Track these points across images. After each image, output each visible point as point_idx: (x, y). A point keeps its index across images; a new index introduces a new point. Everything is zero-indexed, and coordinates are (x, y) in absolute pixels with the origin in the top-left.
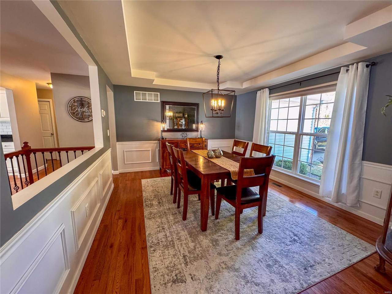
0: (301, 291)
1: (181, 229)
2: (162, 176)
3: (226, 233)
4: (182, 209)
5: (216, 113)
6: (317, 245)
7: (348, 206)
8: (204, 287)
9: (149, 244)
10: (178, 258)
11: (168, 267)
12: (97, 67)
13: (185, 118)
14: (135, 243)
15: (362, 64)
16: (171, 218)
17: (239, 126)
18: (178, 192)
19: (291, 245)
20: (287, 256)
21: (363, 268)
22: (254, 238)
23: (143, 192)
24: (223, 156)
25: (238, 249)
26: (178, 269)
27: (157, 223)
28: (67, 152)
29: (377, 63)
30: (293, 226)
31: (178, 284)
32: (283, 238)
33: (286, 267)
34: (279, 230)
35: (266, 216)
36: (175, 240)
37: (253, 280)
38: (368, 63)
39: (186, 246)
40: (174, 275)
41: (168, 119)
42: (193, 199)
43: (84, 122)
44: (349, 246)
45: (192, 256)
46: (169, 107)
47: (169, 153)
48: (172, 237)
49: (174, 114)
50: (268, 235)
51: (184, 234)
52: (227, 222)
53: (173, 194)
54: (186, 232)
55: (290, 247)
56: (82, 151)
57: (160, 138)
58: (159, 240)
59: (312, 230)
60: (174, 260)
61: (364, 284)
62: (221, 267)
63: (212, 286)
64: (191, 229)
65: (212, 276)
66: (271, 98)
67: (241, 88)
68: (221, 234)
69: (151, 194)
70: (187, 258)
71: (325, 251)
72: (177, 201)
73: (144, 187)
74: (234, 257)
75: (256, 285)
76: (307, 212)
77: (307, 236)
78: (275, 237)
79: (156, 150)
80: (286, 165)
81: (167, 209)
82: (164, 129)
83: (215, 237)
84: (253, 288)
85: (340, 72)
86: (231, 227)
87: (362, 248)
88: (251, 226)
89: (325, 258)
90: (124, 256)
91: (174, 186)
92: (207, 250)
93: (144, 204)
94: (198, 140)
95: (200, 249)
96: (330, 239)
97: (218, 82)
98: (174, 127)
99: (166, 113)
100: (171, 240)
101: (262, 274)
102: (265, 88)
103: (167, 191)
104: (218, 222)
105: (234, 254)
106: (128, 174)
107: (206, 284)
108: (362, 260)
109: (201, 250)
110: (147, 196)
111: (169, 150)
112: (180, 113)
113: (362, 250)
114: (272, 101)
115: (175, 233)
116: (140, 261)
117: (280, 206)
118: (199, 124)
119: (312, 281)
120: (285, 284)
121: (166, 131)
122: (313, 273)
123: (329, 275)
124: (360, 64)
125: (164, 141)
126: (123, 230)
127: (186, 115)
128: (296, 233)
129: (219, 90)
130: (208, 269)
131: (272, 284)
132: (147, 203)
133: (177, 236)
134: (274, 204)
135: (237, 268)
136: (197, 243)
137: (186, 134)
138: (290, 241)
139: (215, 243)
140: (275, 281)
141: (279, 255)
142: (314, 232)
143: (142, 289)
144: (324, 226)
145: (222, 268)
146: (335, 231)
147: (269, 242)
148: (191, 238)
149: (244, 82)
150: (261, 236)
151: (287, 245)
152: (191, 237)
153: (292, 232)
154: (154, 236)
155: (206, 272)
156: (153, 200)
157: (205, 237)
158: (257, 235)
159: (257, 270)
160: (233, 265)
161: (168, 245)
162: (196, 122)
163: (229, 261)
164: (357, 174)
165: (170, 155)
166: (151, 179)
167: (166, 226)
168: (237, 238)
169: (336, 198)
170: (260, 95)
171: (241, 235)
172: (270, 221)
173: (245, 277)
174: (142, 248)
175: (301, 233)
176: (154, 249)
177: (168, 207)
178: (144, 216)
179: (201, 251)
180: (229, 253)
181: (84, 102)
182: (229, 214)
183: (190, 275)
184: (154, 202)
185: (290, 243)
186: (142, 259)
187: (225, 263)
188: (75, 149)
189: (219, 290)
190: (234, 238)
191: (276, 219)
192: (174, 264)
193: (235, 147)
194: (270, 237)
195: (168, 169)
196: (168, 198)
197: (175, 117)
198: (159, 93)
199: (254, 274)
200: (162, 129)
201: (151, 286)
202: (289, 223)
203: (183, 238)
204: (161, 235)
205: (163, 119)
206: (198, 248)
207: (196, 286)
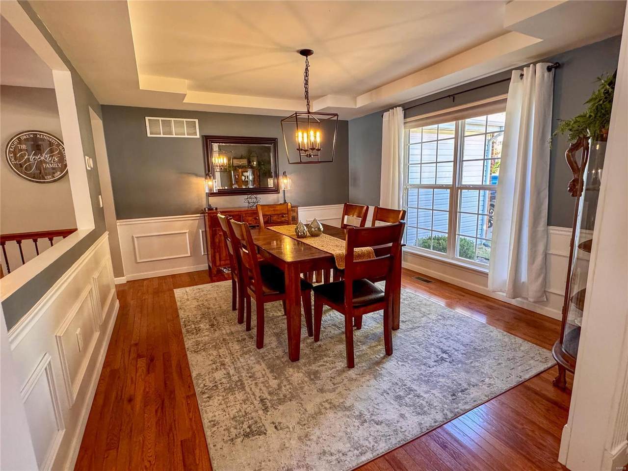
0: (443, 423)
1: (254, 361)
2: (213, 281)
3: (332, 361)
4: (254, 331)
5: (307, 156)
6: (476, 362)
7: (530, 301)
8: (295, 436)
9: (199, 389)
10: (252, 403)
11: (234, 417)
12: (70, 72)
13: (252, 167)
14: (174, 391)
15: (542, 65)
16: (236, 347)
17: (355, 179)
18: (245, 305)
19: (435, 367)
20: (427, 382)
21: (537, 385)
22: (378, 363)
23: (179, 311)
24: (324, 232)
25: (351, 380)
26: (252, 418)
27: (211, 358)
28: (19, 243)
29: (563, 64)
30: (443, 340)
31: (254, 438)
32: (425, 358)
33: (425, 396)
34: (419, 348)
35: (401, 329)
36: (244, 379)
37: (373, 418)
38: (550, 64)
39: (265, 386)
40: (245, 426)
41: (218, 170)
42: (275, 314)
43: (44, 182)
44: (522, 359)
45: (275, 398)
46: (219, 146)
47: (225, 233)
48: (238, 376)
49: (229, 160)
50: (401, 357)
51: (260, 369)
52: (335, 345)
53: (236, 310)
54: (263, 365)
55: (433, 369)
56: (51, 240)
57: (205, 209)
58: (216, 382)
59: (471, 342)
60: (245, 406)
61: (534, 404)
62: (323, 407)
63: (308, 434)
64: (272, 360)
65: (308, 421)
66: (408, 125)
67: (354, 107)
68: (324, 362)
69: (195, 312)
70: (266, 402)
71: (486, 370)
72: (245, 319)
73: (181, 301)
74: (344, 392)
75: (377, 424)
76: (468, 317)
77: (462, 351)
78: (412, 358)
79: (198, 232)
80: (440, 245)
81: (227, 334)
82: (211, 190)
83: (314, 368)
84: (372, 429)
85: (510, 79)
86: (341, 351)
87: (540, 359)
88: (375, 346)
89: (484, 377)
90: (156, 411)
91: (238, 296)
92: (300, 387)
93: (184, 331)
94: (278, 208)
95: (288, 387)
96: (496, 352)
97: (307, 97)
98: (231, 186)
99: (213, 159)
100: (237, 379)
101: (386, 410)
102: (396, 107)
103: (225, 304)
104: (320, 346)
105: (345, 388)
106: (145, 282)
107: (299, 431)
108: (538, 375)
109: (290, 388)
110: (188, 316)
111: (224, 227)
112: (241, 158)
113: (541, 362)
114: (411, 130)
115: (244, 369)
116: (186, 415)
117: (424, 313)
118: (281, 177)
119: (461, 410)
120: (420, 417)
121: (216, 193)
122: (463, 400)
123: (487, 398)
124: (538, 66)
125: (213, 213)
126: (149, 373)
127: (253, 161)
128: (446, 348)
129: (309, 112)
130: (302, 413)
131: (401, 420)
132: (189, 327)
133: (248, 373)
134: (415, 311)
135: (349, 405)
136: (282, 379)
137: (256, 198)
138: (435, 361)
139: (314, 376)
140: (406, 415)
141: (415, 382)
142: (474, 345)
143: (194, 452)
144: (490, 335)
145: (326, 409)
146: (507, 340)
147: (402, 365)
148: (272, 374)
149: (358, 96)
150: (390, 359)
151: (430, 367)
152: (272, 372)
153: (440, 348)
154: (206, 378)
155: (299, 416)
156: (200, 321)
157: (296, 369)
158: (384, 358)
159: (380, 404)
160: (342, 403)
161: (232, 387)
162: (273, 174)
163: (336, 398)
164: (541, 248)
165: (226, 238)
166: (192, 287)
167: (227, 360)
168: (351, 364)
169: (512, 291)
170: (389, 120)
171: (356, 360)
172: (406, 335)
173: (361, 415)
174: (188, 397)
175: (454, 348)
176: (208, 396)
177: (228, 331)
178: (185, 348)
179: (290, 390)
180: (337, 388)
181: (40, 143)
182: (337, 332)
183: (273, 423)
184: (202, 325)
185: (435, 364)
186: (190, 412)
187: (330, 401)
188: (34, 237)
189: (319, 438)
190: (346, 365)
191: (416, 332)
192: (245, 412)
193: (346, 217)
194: (404, 359)
195: (225, 266)
196: (228, 316)
197: (233, 166)
198: (197, 121)
199: (375, 410)
200: (207, 191)
201: (208, 447)
202: (437, 336)
203: (259, 375)
204: (219, 375)
205: (209, 171)
206: (285, 386)
207: (283, 436)
